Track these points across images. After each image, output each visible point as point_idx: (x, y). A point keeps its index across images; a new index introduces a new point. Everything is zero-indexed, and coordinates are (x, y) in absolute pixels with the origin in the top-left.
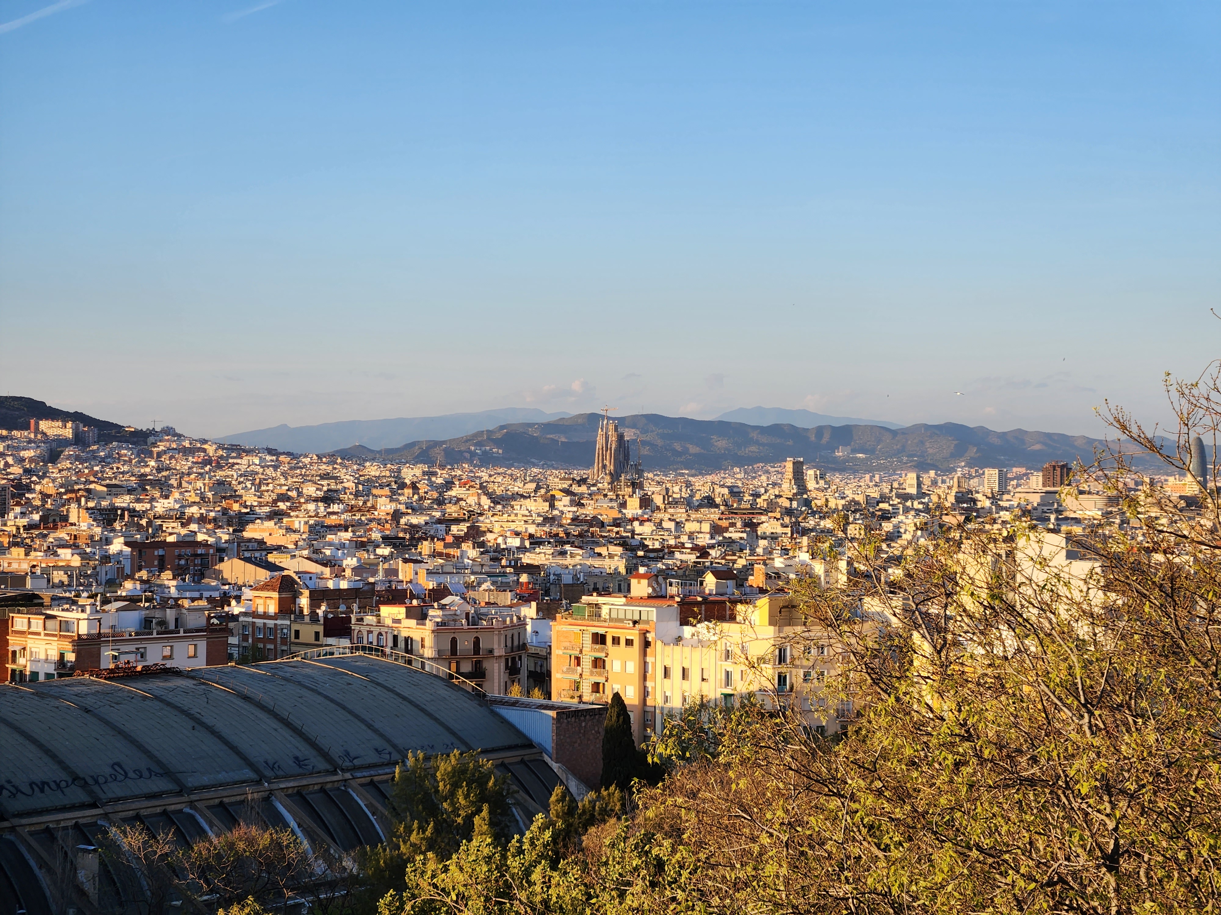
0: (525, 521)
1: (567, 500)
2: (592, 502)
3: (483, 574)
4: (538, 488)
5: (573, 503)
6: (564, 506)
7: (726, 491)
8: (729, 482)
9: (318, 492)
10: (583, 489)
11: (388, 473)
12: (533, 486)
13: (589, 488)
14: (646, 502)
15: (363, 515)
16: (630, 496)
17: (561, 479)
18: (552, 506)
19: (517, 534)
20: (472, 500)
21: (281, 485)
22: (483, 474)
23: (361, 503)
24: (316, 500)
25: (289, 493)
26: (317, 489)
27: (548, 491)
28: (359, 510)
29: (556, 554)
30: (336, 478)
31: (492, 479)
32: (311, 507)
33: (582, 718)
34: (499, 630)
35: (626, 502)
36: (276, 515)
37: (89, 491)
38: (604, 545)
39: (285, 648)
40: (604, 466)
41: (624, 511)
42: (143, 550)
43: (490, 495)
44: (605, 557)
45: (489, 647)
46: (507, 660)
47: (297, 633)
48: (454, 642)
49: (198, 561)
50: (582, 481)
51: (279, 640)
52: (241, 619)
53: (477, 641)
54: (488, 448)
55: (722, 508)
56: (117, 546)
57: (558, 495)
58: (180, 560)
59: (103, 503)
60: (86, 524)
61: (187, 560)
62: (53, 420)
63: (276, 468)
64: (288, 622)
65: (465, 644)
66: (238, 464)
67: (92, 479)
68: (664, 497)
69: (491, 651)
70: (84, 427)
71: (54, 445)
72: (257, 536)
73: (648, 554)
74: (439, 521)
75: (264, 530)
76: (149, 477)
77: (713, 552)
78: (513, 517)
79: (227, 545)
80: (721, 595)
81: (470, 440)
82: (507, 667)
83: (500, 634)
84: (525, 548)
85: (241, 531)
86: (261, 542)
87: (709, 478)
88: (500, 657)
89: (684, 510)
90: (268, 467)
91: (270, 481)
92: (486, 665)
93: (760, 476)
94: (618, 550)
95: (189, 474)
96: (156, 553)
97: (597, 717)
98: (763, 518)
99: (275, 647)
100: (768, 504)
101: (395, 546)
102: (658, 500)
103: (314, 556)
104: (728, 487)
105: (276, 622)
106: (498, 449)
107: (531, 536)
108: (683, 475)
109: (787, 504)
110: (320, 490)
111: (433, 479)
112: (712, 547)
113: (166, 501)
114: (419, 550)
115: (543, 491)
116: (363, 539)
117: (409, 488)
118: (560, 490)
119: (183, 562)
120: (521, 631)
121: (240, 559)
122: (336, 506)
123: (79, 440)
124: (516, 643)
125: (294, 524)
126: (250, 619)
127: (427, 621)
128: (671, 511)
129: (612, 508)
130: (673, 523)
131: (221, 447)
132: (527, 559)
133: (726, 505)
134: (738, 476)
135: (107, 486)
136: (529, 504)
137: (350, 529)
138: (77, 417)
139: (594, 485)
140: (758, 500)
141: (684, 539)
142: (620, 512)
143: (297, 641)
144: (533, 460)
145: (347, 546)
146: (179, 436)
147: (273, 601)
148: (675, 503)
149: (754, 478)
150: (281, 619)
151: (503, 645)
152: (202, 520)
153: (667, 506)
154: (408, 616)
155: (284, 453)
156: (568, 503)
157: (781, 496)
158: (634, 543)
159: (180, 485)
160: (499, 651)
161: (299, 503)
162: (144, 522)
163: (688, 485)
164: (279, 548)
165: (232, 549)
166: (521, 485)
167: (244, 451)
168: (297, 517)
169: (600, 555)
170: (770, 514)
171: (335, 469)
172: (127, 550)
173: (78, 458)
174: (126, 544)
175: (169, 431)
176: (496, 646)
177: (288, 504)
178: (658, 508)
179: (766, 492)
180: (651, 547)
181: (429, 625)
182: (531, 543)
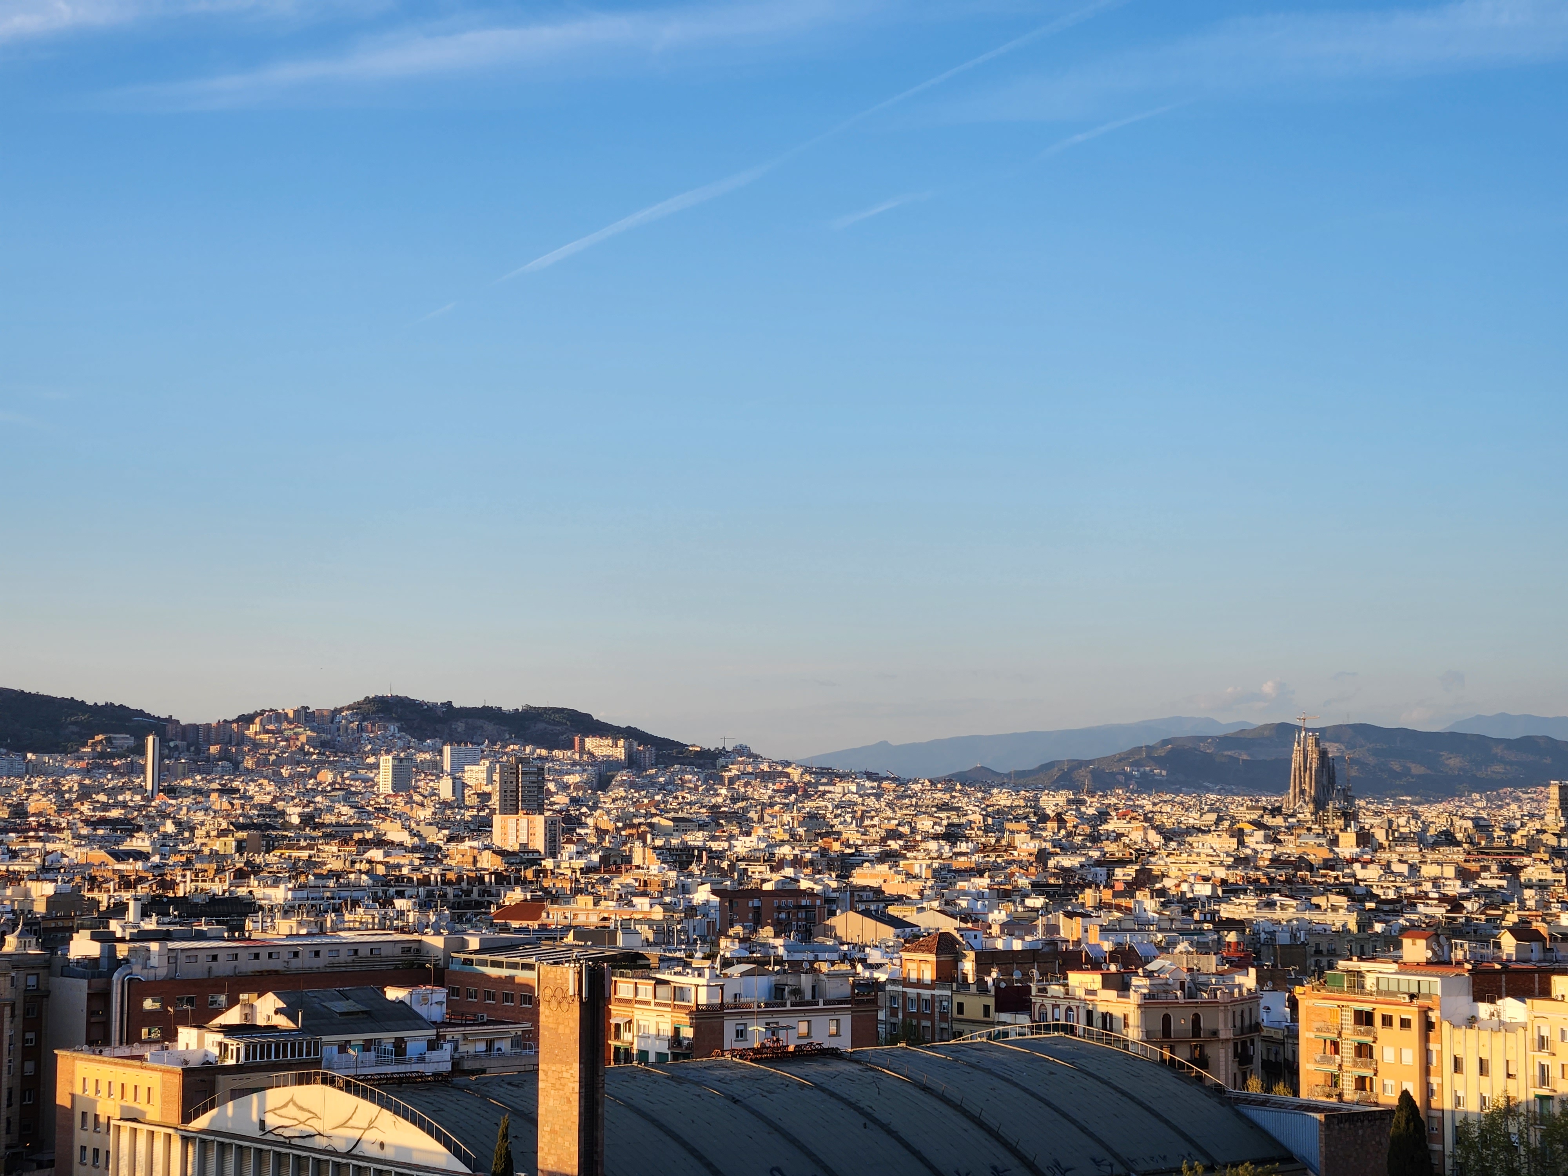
0: (1210, 863)
1: (1260, 835)
2: (1292, 838)
3: (1174, 931)
4: (1219, 820)
5: (1268, 839)
6: (1257, 843)
7: (1469, 824)
8: (1470, 812)
9: (936, 827)
10: (1279, 821)
11: (1022, 803)
12: (1213, 817)
13: (1286, 820)
14: (1364, 838)
15: (999, 856)
16: (1341, 830)
17: (1248, 808)
18: (1241, 843)
19: (1206, 879)
20: (1136, 836)
21: (889, 819)
22: (1145, 802)
23: (993, 841)
24: (936, 837)
25: (900, 829)
26: (935, 824)
27: (1232, 824)
28: (994, 850)
29: (1261, 905)
30: (957, 809)
31: (1157, 808)
32: (933, 845)
33: (1359, 1124)
34: (1225, 1004)
35: (1337, 837)
36: (888, 856)
37: (651, 826)
38: (1323, 895)
39: (944, 1025)
40: (1302, 792)
41: (1336, 849)
42: (734, 900)
43: (1159, 830)
44: (1326, 910)
45: (1212, 1027)
46: (1236, 1045)
47: (961, 1006)
48: (1166, 1019)
49: (802, 915)
50: (1275, 811)
51: (937, 1015)
52: (889, 988)
53: (1196, 1019)
54: (1148, 769)
55: (1466, 846)
56: (702, 895)
57: (1248, 828)
58: (780, 913)
59: (673, 841)
60: (656, 867)
61: (789, 913)
62: (601, 737)
63: (878, 796)
64: (949, 993)
65: (1181, 1023)
66: (830, 792)
67: (653, 811)
68: (1387, 832)
69: (1215, 1033)
70: (639, 745)
71: (603, 768)
72: (874, 883)
73: (1381, 906)
74: (1098, 863)
75: (876, 876)
76: (723, 809)
77: (1468, 905)
78: (1194, 858)
79: (835, 895)
80: (1525, 962)
81: (1124, 759)
82: (1236, 1054)
83: (1226, 1010)
84: (1218, 897)
85: (847, 877)
86: (878, 891)
87: (1440, 807)
88: (1227, 1040)
89: (1417, 849)
90: (869, 795)
91: (873, 813)
92: (1209, 1051)
93: (1508, 804)
94: (1342, 901)
95: (772, 805)
96: (750, 904)
97: (1378, 1122)
98: (1527, 860)
99: (933, 1024)
100: (1528, 842)
101: (1048, 896)
102: (1380, 835)
103: (948, 909)
104: (1472, 819)
105: (933, 992)
106: (1161, 769)
107: (1224, 882)
108: (1404, 802)
109: (1553, 841)
110: (940, 825)
111: (1083, 809)
112: (1467, 897)
113: (747, 839)
114: (1080, 901)
115: (1226, 824)
116: (1007, 887)
117: (1053, 820)
118: (1250, 822)
119: (783, 916)
120: (1254, 1006)
121: (856, 912)
122: (964, 845)
123: (632, 762)
124: (1247, 1022)
125: (913, 868)
126: (900, 988)
127: (1132, 993)
128: (1399, 849)
129: (1320, 845)
130: (1406, 866)
131: (808, 770)
132: (1226, 911)
133: (1471, 843)
134: (1479, 804)
135: (674, 820)
136: (1211, 839)
137: (987, 874)
138: (631, 734)
139: (1293, 816)
140: (1513, 836)
141: (1427, 886)
142: (1331, 850)
143: (960, 1016)
144: (1206, 784)
145: (986, 895)
146: (756, 757)
147: (929, 966)
148: (1403, 840)
149: (1500, 807)
150: (940, 989)
151: (1230, 1025)
152: (797, 862)
153: (1392, 844)
154: (1105, 986)
155: (887, 778)
156: (1261, 839)
157: (1545, 832)
158: (1359, 891)
159: (761, 819)
160: (1225, 1033)
161: (915, 841)
162: (725, 865)
163: (1416, 816)
164: (900, 899)
165: (844, 900)
166: (1197, 816)
167: (837, 775)
168: (916, 858)
169: (1318, 907)
170: (1533, 855)
171: (954, 797)
172: (715, 899)
173: (632, 785)
174: (714, 892)
175: (742, 751)
176: (1221, 1026)
177: (901, 842)
178: (1381, 846)
179: (1522, 826)
180: (1383, 897)
181: (1134, 998)
182: (1224, 892)
